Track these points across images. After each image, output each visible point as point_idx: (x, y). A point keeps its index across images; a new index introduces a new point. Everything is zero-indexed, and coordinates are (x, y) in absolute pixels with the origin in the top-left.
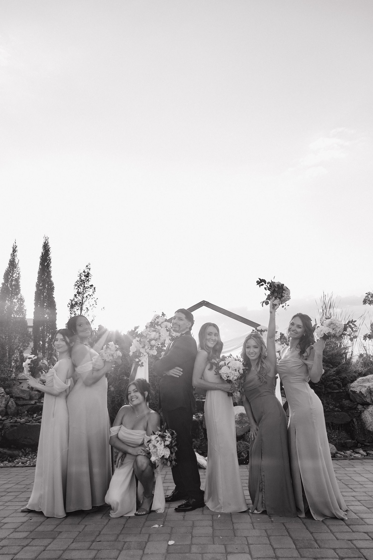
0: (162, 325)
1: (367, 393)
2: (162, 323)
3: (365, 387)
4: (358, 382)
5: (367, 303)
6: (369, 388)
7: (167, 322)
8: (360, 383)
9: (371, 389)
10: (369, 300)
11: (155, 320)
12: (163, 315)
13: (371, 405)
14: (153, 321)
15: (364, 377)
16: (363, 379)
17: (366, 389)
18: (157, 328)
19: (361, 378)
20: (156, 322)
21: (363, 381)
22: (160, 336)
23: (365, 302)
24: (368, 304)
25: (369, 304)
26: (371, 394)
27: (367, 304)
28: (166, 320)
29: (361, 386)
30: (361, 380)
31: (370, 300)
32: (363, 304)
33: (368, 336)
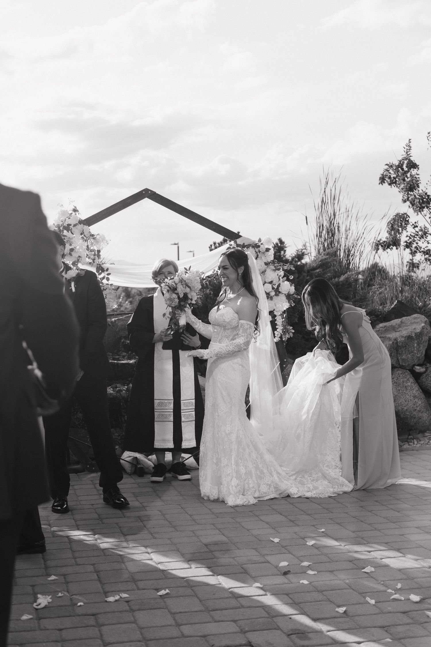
0: (74, 229)
1: (393, 350)
2: (75, 225)
3: (390, 339)
4: (378, 331)
5: (385, 181)
6: (396, 341)
7: (84, 224)
8: (381, 333)
9: (398, 343)
10: (390, 178)
11: (65, 220)
12: (75, 210)
13: (397, 369)
14: (61, 223)
15: (387, 323)
16: (386, 326)
17: (391, 343)
18: (66, 236)
19: (381, 325)
20: (65, 225)
21: (386, 330)
22: (72, 250)
23: (382, 180)
24: (388, 185)
25: (390, 184)
26: (397, 351)
27: (386, 185)
28: (81, 222)
29: (383, 337)
30: (382, 327)
31: (392, 177)
32: (379, 184)
33: (382, 243)
